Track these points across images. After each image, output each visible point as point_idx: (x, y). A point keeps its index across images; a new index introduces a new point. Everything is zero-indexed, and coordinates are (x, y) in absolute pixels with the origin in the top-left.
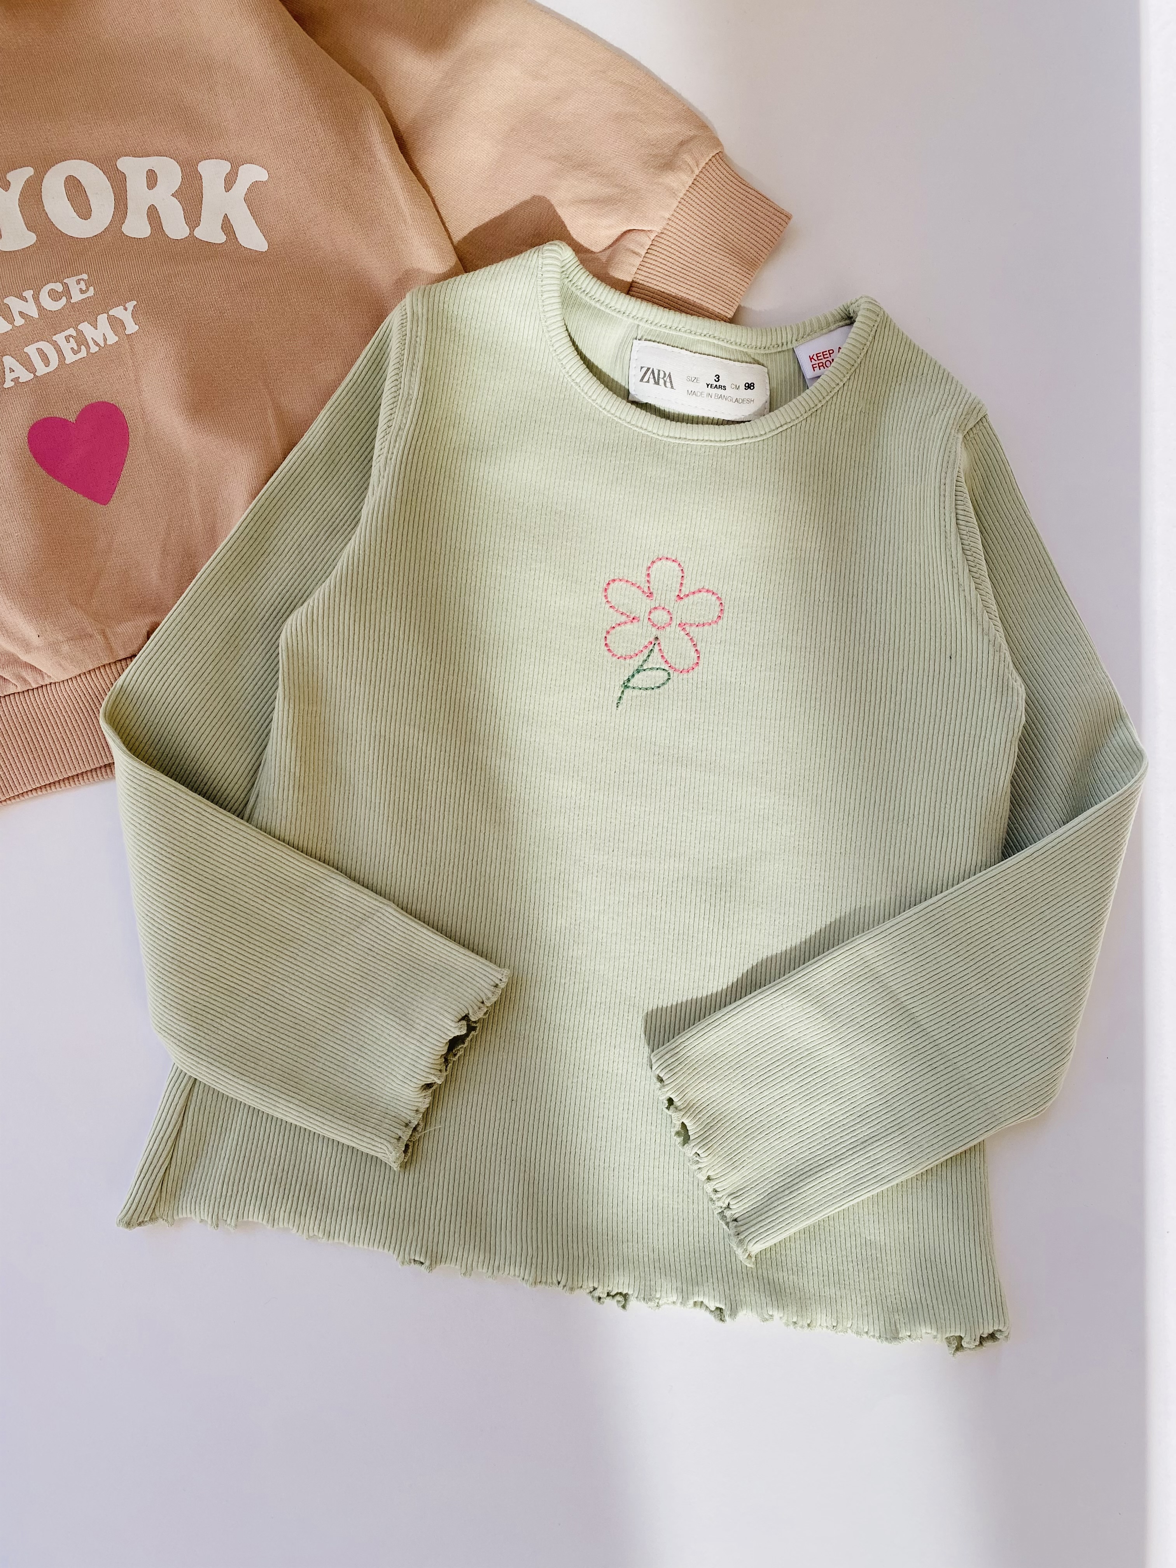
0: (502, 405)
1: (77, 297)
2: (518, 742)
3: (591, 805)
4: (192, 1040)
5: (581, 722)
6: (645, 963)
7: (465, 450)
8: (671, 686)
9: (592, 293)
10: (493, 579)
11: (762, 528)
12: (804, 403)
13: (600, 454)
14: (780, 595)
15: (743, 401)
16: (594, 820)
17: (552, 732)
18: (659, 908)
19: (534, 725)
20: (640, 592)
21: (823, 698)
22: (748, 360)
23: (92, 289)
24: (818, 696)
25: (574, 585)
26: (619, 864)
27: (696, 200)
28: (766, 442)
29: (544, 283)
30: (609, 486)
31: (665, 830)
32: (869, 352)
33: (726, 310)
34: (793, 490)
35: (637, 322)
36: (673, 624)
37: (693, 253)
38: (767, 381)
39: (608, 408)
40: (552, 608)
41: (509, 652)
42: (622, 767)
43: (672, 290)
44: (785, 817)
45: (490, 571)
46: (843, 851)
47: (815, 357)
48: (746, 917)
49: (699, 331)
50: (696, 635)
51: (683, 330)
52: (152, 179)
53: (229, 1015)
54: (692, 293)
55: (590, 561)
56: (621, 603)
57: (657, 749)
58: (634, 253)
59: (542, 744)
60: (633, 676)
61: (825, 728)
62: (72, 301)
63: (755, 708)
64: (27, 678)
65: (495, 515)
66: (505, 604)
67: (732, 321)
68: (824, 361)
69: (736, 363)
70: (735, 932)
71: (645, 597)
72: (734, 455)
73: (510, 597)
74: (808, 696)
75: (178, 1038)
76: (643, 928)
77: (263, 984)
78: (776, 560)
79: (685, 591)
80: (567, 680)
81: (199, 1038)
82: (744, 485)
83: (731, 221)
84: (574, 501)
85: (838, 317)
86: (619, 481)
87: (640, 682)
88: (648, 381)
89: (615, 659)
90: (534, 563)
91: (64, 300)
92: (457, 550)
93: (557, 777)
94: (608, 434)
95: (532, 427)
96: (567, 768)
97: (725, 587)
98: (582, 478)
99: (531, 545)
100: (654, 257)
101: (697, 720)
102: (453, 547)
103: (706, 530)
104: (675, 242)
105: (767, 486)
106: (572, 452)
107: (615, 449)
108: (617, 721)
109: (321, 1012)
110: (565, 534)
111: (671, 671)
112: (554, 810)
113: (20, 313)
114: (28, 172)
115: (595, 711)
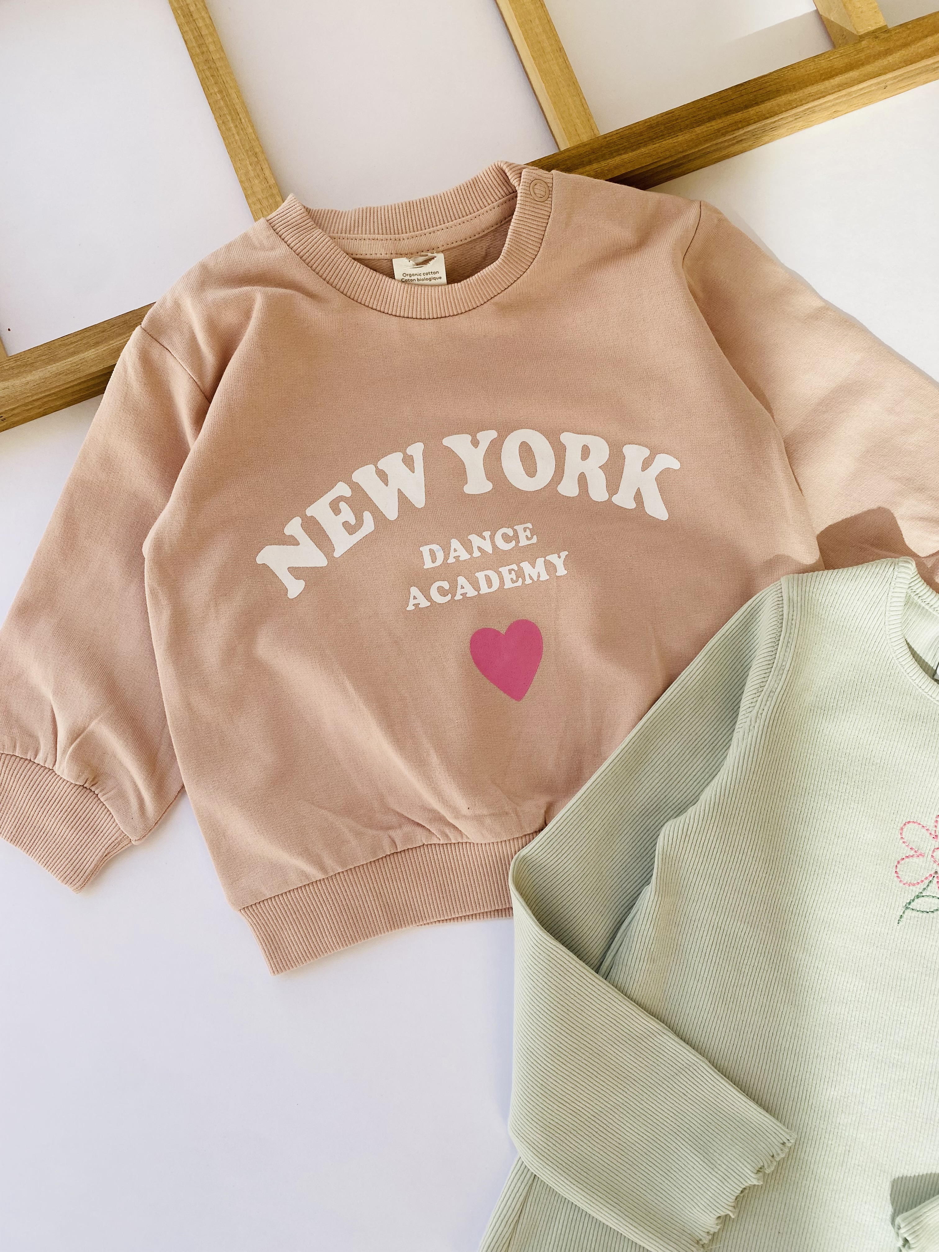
0: (843, 675)
1: (523, 542)
2: (818, 942)
3: (868, 1000)
4: (543, 1149)
5: (868, 932)
6: (897, 1137)
9: (924, 597)
10: (821, 812)
13: (913, 723)
16: (869, 1014)
17: (845, 937)
19: (833, 930)
20: (929, 835)
23: (535, 537)
25: (879, 823)
26: (885, 1053)
29: (895, 590)
30: (917, 749)
31: (925, 1031)
39: (923, 687)
40: (861, 840)
42: (896, 973)
45: (817, 805)
52: (586, 452)
53: (572, 1131)
55: (894, 805)
56: (912, 840)
57: (926, 962)
59: (836, 946)
60: (913, 900)
62: (520, 545)
64: (449, 834)
66: (826, 833)
71: (931, 838)
73: (831, 828)
75: (533, 1145)
76: (899, 1109)
77: (600, 1109)
80: (863, 898)
81: (548, 1148)
84: (887, 757)
87: (918, 906)
89: (901, 885)
90: (853, 803)
91: (514, 542)
93: (845, 974)
94: (920, 708)
95: (864, 695)
96: (853, 968)
98: (896, 740)
99: (850, 788)
106: (891, 719)
107: (925, 720)
108: (897, 934)
109: (639, 1137)
112: (838, 1000)
113: (478, 547)
114: (493, 434)
115: (881, 924)
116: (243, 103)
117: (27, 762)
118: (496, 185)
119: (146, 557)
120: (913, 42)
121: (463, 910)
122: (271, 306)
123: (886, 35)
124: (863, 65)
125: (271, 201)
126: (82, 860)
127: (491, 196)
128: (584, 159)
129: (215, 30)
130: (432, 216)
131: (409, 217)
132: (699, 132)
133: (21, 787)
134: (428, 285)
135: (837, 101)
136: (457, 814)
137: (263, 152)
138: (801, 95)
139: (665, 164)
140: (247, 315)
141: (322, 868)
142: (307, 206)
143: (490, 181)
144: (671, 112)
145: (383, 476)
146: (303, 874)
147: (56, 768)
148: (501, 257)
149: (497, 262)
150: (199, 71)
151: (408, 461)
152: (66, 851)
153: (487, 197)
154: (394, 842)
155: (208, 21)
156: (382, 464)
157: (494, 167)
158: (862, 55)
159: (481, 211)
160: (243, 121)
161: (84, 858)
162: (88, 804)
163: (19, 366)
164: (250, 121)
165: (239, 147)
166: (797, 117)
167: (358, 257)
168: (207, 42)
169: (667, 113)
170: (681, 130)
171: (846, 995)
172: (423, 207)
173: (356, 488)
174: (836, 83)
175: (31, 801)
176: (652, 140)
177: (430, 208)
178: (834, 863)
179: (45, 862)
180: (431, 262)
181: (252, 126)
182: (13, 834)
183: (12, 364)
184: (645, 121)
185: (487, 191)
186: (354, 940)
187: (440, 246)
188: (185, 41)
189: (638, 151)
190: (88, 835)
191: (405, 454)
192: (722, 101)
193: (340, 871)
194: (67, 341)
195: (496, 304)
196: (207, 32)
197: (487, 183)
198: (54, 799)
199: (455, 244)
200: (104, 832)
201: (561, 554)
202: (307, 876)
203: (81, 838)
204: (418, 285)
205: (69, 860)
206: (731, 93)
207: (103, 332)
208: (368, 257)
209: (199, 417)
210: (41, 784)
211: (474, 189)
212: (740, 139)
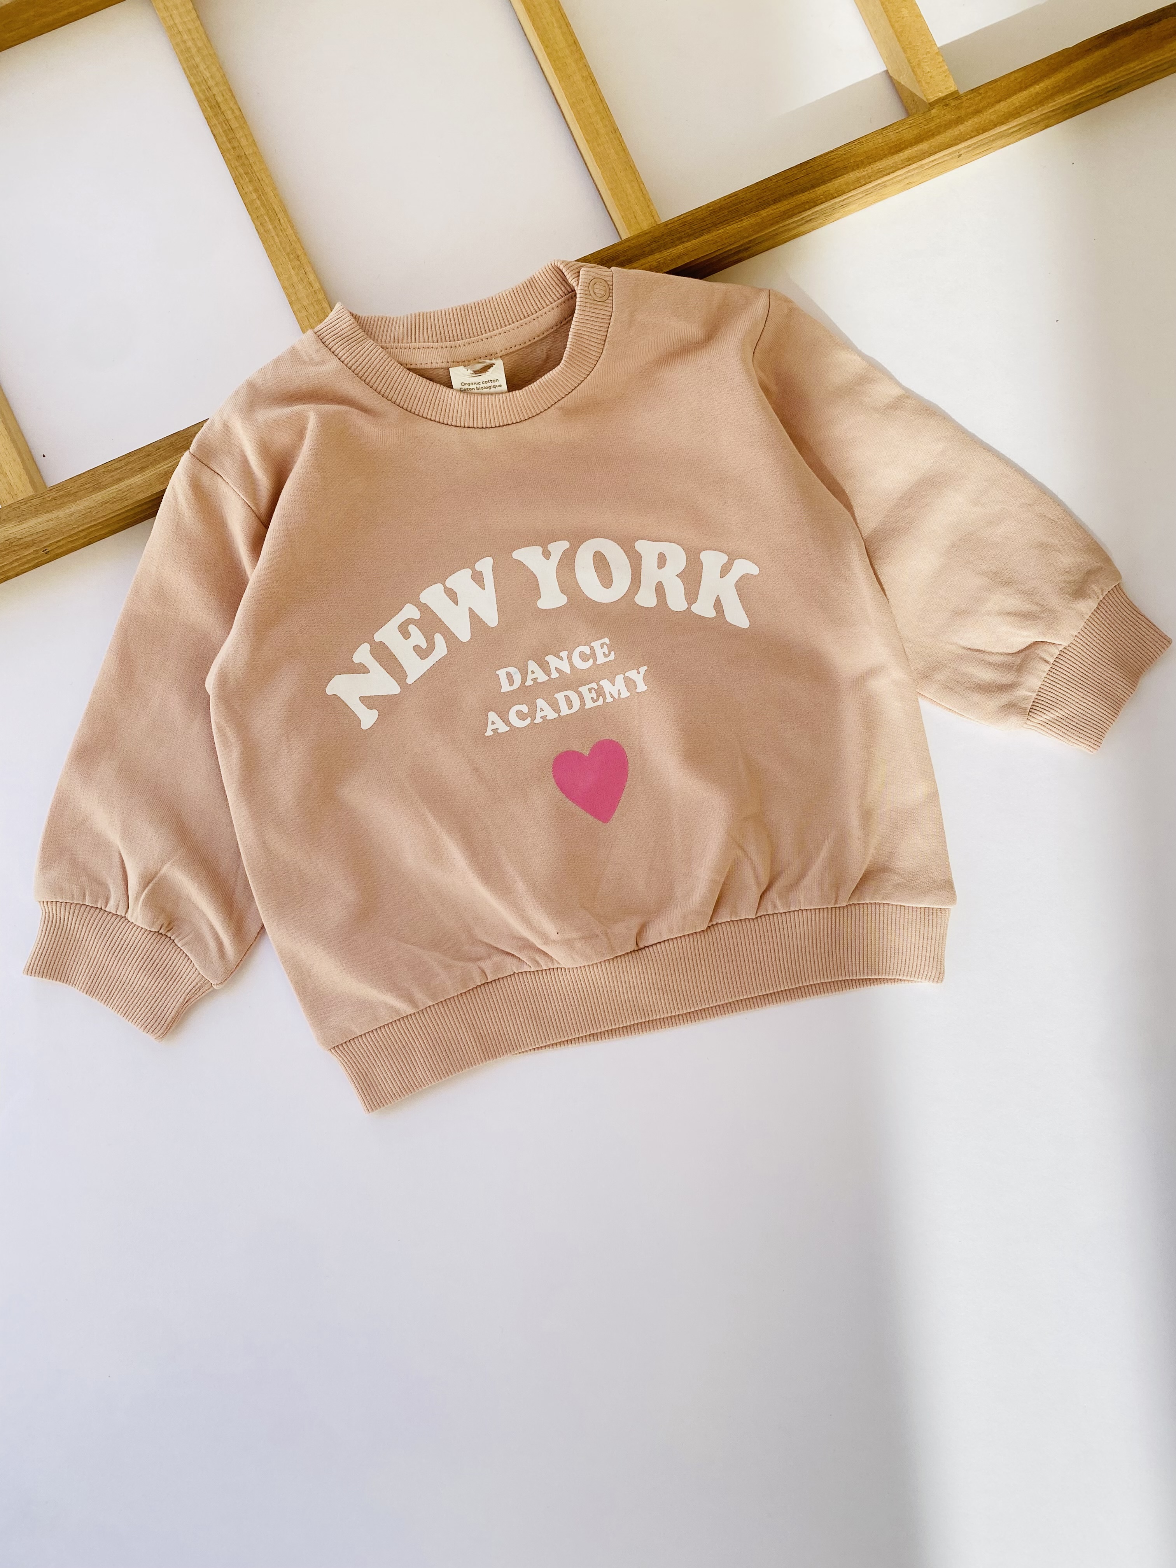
1: (601, 659)
23: (613, 653)
27: (1098, 621)
37: (1091, 663)
52: (662, 560)
58: (1046, 661)
62: (598, 662)
64: (540, 961)
83: (1123, 640)
91: (591, 661)
100: (1061, 667)
104: (1078, 654)
113: (556, 668)
114: (565, 545)
116: (281, 202)
117: (98, 911)
118: (554, 284)
119: (210, 693)
120: (985, 108)
121: (558, 1036)
122: (325, 423)
123: (958, 102)
124: (933, 135)
125: (317, 307)
126: (163, 1008)
127: (549, 297)
128: (645, 249)
129: (245, 122)
130: (489, 321)
131: (465, 321)
132: (764, 215)
133: (93, 937)
134: (488, 394)
135: (909, 174)
136: (546, 939)
137: (305, 255)
138: (870, 171)
139: (731, 250)
140: (301, 435)
141: (412, 1001)
142: (354, 312)
143: (547, 280)
144: (735, 194)
145: (452, 595)
146: (393, 1009)
147: (129, 916)
148: (562, 361)
149: (559, 367)
150: (232, 169)
151: (478, 578)
152: (145, 1000)
153: (544, 298)
154: (484, 972)
155: (237, 113)
156: (450, 582)
157: (550, 266)
158: (932, 125)
159: (539, 313)
160: (282, 221)
161: (164, 1005)
162: (165, 950)
163: (62, 496)
164: (289, 221)
165: (279, 250)
166: (867, 193)
167: (412, 367)
168: (238, 136)
169: (730, 196)
170: (745, 214)
172: (478, 311)
173: (424, 609)
174: (906, 156)
175: (104, 950)
176: (715, 226)
177: (486, 311)
179: (124, 1012)
180: (490, 370)
181: (292, 227)
182: (88, 985)
183: (54, 494)
184: (708, 205)
185: (545, 291)
186: (448, 1072)
187: (498, 352)
188: (214, 136)
189: (702, 238)
190: (167, 982)
191: (473, 570)
192: (787, 181)
193: (431, 1004)
194: (109, 468)
195: (561, 408)
196: (237, 125)
197: (544, 283)
198: (129, 947)
199: (514, 349)
200: (184, 977)
201: (640, 669)
202: (397, 1012)
203: (160, 985)
204: (478, 394)
205: (148, 1008)
206: (795, 172)
207: (149, 455)
208: (424, 366)
209: (257, 543)
210: (114, 932)
211: (531, 290)
212: (809, 219)
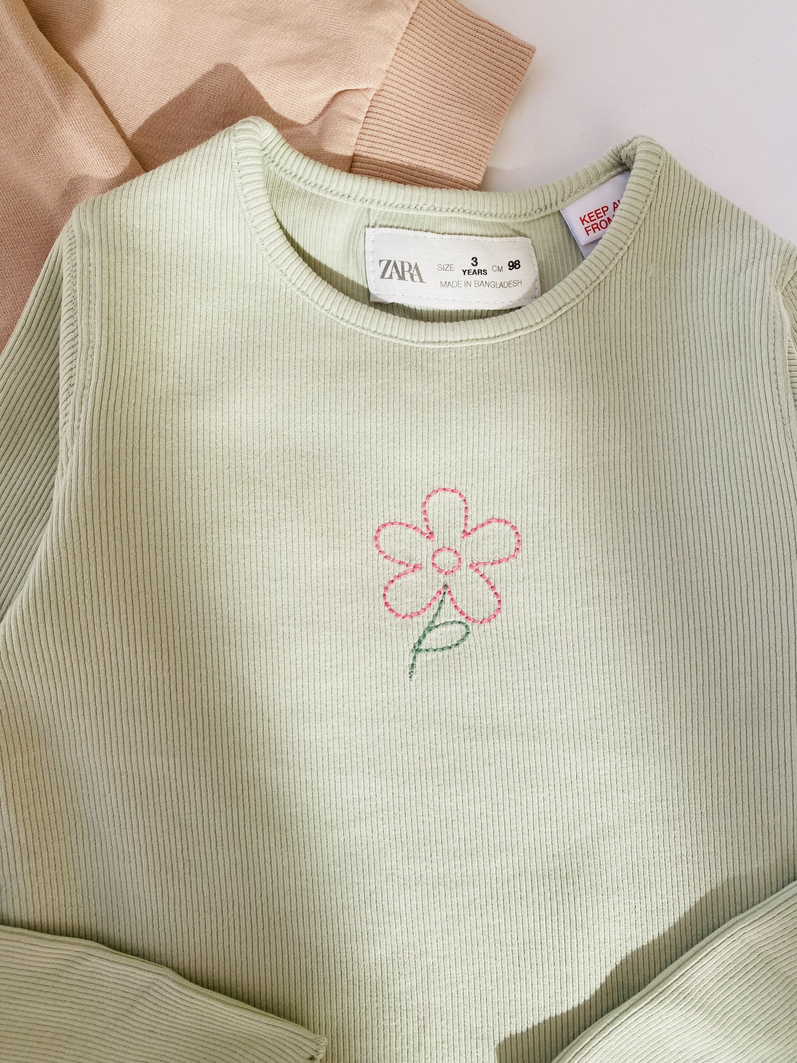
0: (214, 334)
2: (296, 745)
3: (396, 803)
5: (369, 704)
6: (489, 984)
7: (176, 397)
8: (472, 642)
9: (306, 177)
10: (235, 552)
11: (553, 436)
12: (583, 277)
13: (345, 377)
14: (586, 513)
15: (509, 284)
16: (403, 821)
17: (335, 724)
18: (496, 916)
19: (312, 720)
20: (419, 534)
21: (656, 630)
22: (508, 232)
24: (650, 628)
25: (336, 541)
26: (441, 870)
27: (417, 43)
28: (544, 331)
29: (242, 173)
30: (362, 413)
31: (490, 821)
32: (654, 204)
33: (473, 175)
34: (585, 386)
35: (366, 205)
36: (464, 565)
37: (422, 109)
38: (533, 255)
39: (346, 317)
40: (314, 573)
41: (268, 638)
42: (428, 751)
43: (405, 159)
44: (631, 781)
45: (228, 542)
46: (704, 810)
47: (587, 218)
48: (601, 910)
49: (445, 207)
50: (492, 575)
51: (425, 207)
54: (428, 160)
55: (352, 507)
56: (397, 549)
57: (466, 720)
58: (351, 119)
59: (325, 741)
60: (424, 636)
61: (664, 667)
63: (576, 654)
65: (226, 472)
66: (254, 581)
67: (480, 188)
68: (598, 221)
69: (495, 239)
70: (591, 932)
71: (424, 539)
72: (507, 352)
73: (260, 570)
74: (638, 630)
76: (481, 943)
78: (575, 472)
79: (472, 524)
80: (345, 658)
82: (526, 388)
83: (463, 64)
84: (322, 438)
85: (609, 165)
86: (374, 406)
87: (434, 642)
88: (391, 277)
89: (399, 619)
90: (283, 524)
92: (183, 525)
93: (349, 777)
94: (351, 350)
95: (256, 354)
96: (360, 764)
97: (519, 512)
98: (327, 409)
99: (276, 502)
100: (376, 122)
101: (509, 679)
102: (177, 523)
103: (487, 450)
104: (398, 99)
105: (553, 385)
106: (310, 379)
107: (363, 367)
108: (413, 694)
110: (317, 481)
111: (469, 623)
112: (352, 818)
115: (385, 687)
171: (362, 806)
178: (280, 621)
